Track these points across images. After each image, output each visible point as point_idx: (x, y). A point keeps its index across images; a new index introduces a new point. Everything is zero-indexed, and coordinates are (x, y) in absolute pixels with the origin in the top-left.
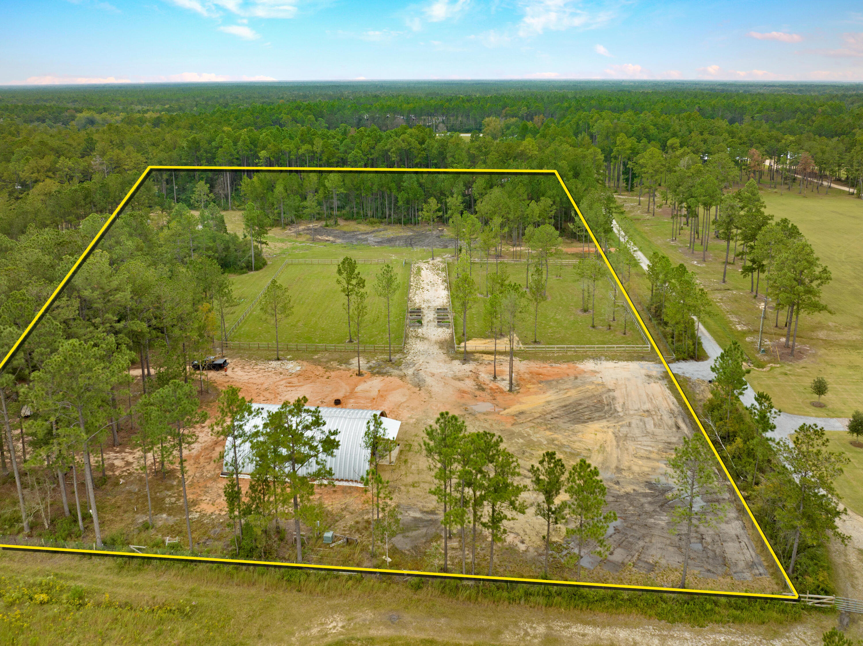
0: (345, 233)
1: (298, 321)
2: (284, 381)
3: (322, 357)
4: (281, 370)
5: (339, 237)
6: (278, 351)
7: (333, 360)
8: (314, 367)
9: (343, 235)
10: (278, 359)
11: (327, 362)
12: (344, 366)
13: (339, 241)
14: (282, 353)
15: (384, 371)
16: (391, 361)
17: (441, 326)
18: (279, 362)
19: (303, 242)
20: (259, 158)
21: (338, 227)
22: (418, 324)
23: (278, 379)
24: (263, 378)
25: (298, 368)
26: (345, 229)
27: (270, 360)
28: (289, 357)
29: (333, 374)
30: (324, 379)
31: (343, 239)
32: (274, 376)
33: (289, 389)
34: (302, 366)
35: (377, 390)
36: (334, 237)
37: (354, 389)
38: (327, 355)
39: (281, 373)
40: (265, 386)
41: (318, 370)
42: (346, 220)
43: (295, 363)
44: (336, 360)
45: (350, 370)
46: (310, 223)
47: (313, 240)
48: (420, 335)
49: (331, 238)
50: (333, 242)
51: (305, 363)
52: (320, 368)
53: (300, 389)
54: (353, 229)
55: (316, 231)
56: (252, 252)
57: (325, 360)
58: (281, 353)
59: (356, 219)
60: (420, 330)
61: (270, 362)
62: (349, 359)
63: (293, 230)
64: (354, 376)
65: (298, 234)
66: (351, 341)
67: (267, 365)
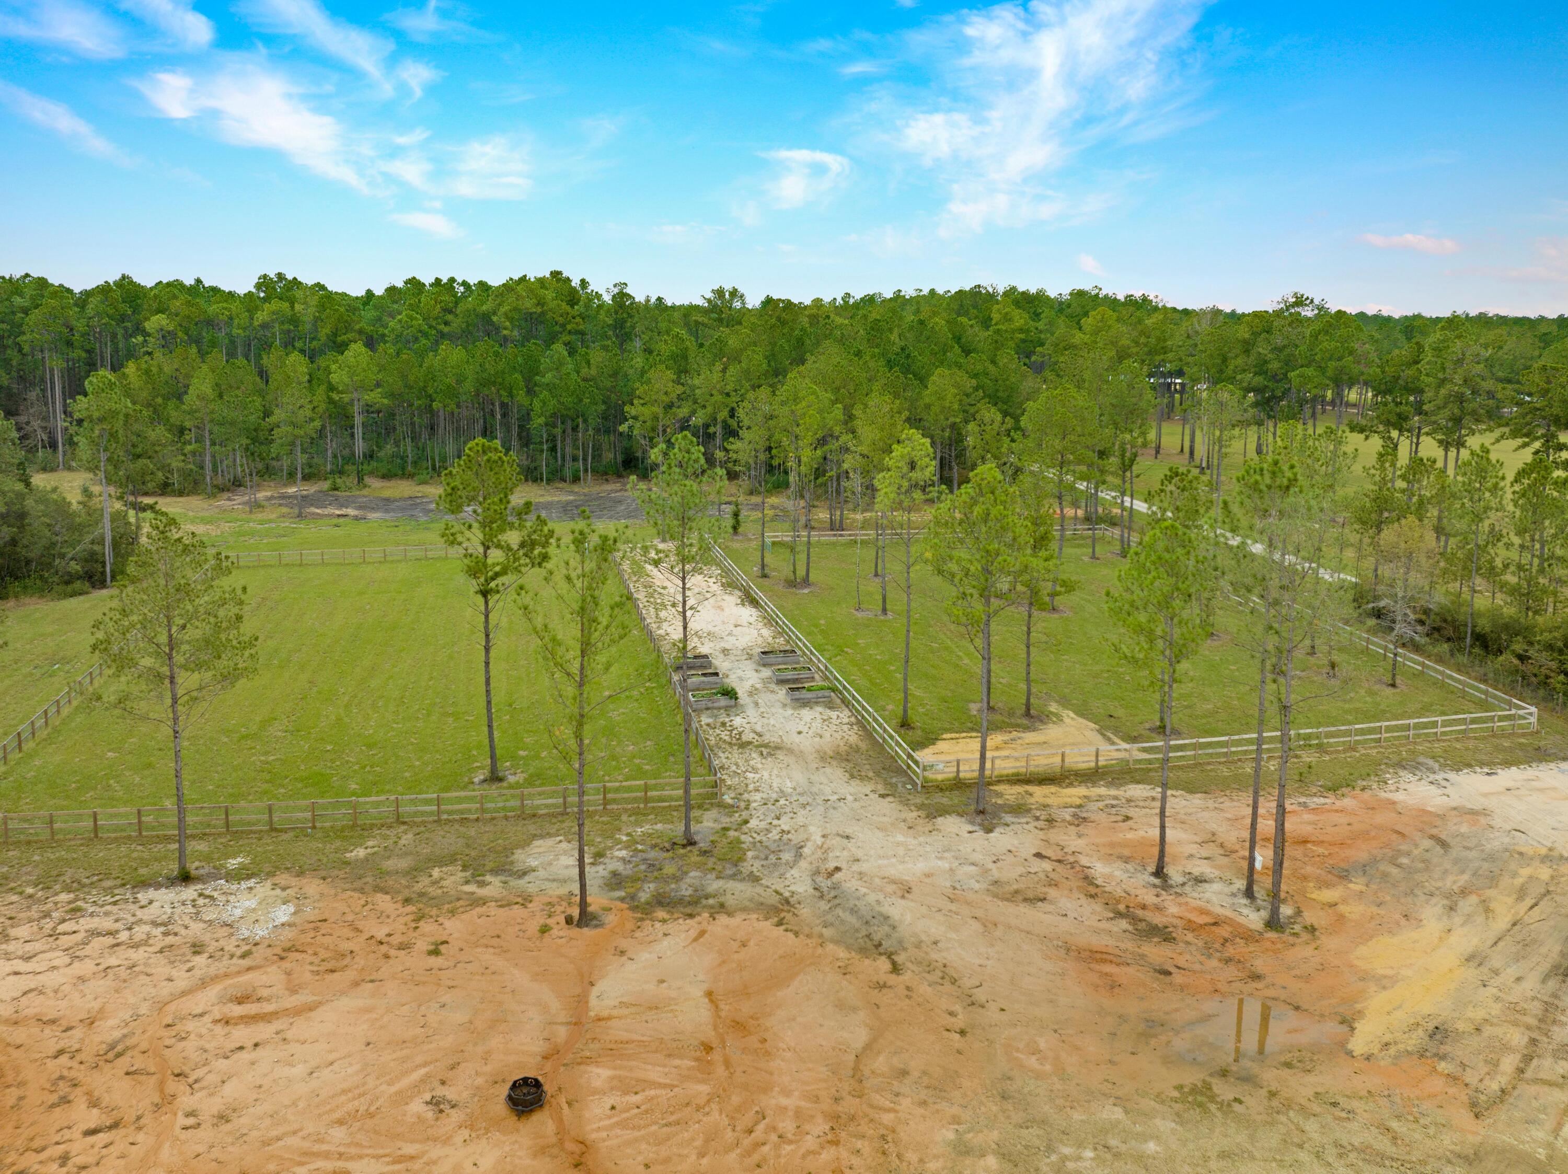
0: (387, 500)
1: (266, 723)
2: (213, 992)
3: (388, 852)
4: (196, 928)
5: (373, 509)
6: (182, 837)
7: (441, 861)
8: (357, 900)
9: (386, 504)
10: (185, 878)
11: (413, 873)
12: (494, 886)
13: (373, 515)
14: (201, 846)
15: (685, 890)
16: (691, 843)
17: (805, 704)
18: (190, 892)
19: (270, 521)
20: (146, 334)
21: (365, 492)
22: (723, 701)
23: (182, 980)
24: (100, 985)
25: (283, 914)
26: (387, 493)
27: (144, 884)
28: (233, 863)
29: (454, 928)
30: (417, 961)
31: (387, 511)
32: (161, 968)
33: (241, 1034)
34: (300, 898)
35: (697, 992)
36: (360, 508)
37: (582, 1000)
38: (407, 839)
39: (197, 948)
40: (109, 1030)
41: (381, 916)
42: (384, 477)
43: (264, 889)
44: (451, 859)
45: (526, 900)
46: (285, 485)
47: (300, 515)
48: (748, 736)
49: (351, 512)
50: (356, 518)
51: (312, 886)
52: (383, 901)
53: (299, 1028)
54: (407, 493)
55: (306, 500)
56: (106, 530)
57: (403, 864)
58: (198, 846)
59: (411, 476)
60: (738, 721)
61: (143, 897)
62: (508, 850)
63: (239, 499)
64: (559, 930)
65: (256, 506)
66: (495, 778)
67: (126, 913)
